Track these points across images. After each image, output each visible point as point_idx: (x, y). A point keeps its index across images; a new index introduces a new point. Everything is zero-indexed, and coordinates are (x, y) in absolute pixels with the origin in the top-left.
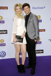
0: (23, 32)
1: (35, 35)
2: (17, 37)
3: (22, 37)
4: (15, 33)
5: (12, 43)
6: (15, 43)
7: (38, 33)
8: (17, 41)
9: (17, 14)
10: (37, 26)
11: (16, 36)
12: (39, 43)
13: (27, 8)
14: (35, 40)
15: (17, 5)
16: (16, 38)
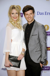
0: (21, 50)
2: (11, 58)
3: (19, 59)
8: (11, 66)
12: (46, 68)
13: (31, 14)
16: (9, 59)
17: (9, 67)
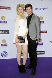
0: (25, 33)
1: (37, 36)
3: (24, 38)
4: (17, 33)
5: (14, 43)
6: (17, 44)
7: (40, 34)
8: (19, 42)
9: (19, 15)
10: (39, 27)
11: (18, 37)
13: (30, 9)
14: (36, 41)
15: (19, 6)
17: (18, 43)
